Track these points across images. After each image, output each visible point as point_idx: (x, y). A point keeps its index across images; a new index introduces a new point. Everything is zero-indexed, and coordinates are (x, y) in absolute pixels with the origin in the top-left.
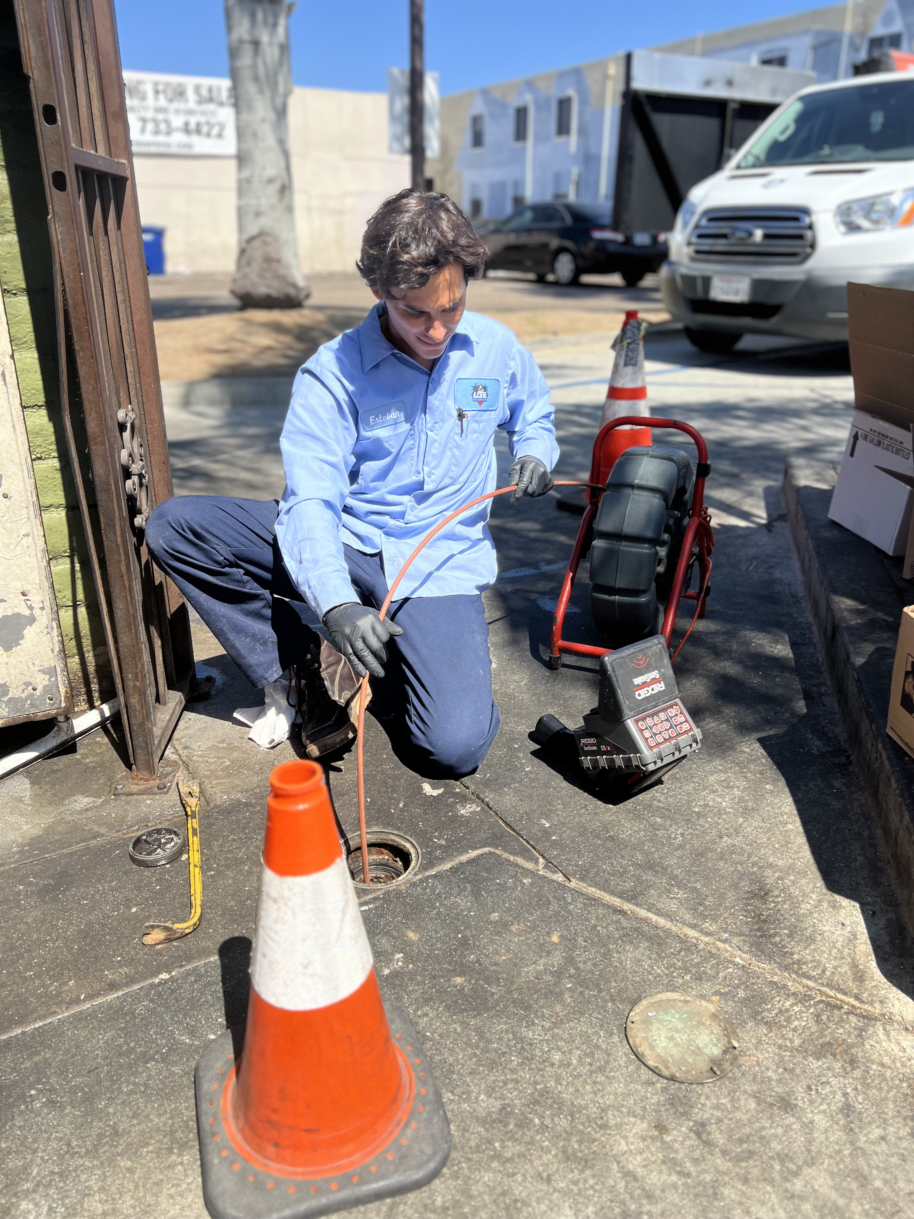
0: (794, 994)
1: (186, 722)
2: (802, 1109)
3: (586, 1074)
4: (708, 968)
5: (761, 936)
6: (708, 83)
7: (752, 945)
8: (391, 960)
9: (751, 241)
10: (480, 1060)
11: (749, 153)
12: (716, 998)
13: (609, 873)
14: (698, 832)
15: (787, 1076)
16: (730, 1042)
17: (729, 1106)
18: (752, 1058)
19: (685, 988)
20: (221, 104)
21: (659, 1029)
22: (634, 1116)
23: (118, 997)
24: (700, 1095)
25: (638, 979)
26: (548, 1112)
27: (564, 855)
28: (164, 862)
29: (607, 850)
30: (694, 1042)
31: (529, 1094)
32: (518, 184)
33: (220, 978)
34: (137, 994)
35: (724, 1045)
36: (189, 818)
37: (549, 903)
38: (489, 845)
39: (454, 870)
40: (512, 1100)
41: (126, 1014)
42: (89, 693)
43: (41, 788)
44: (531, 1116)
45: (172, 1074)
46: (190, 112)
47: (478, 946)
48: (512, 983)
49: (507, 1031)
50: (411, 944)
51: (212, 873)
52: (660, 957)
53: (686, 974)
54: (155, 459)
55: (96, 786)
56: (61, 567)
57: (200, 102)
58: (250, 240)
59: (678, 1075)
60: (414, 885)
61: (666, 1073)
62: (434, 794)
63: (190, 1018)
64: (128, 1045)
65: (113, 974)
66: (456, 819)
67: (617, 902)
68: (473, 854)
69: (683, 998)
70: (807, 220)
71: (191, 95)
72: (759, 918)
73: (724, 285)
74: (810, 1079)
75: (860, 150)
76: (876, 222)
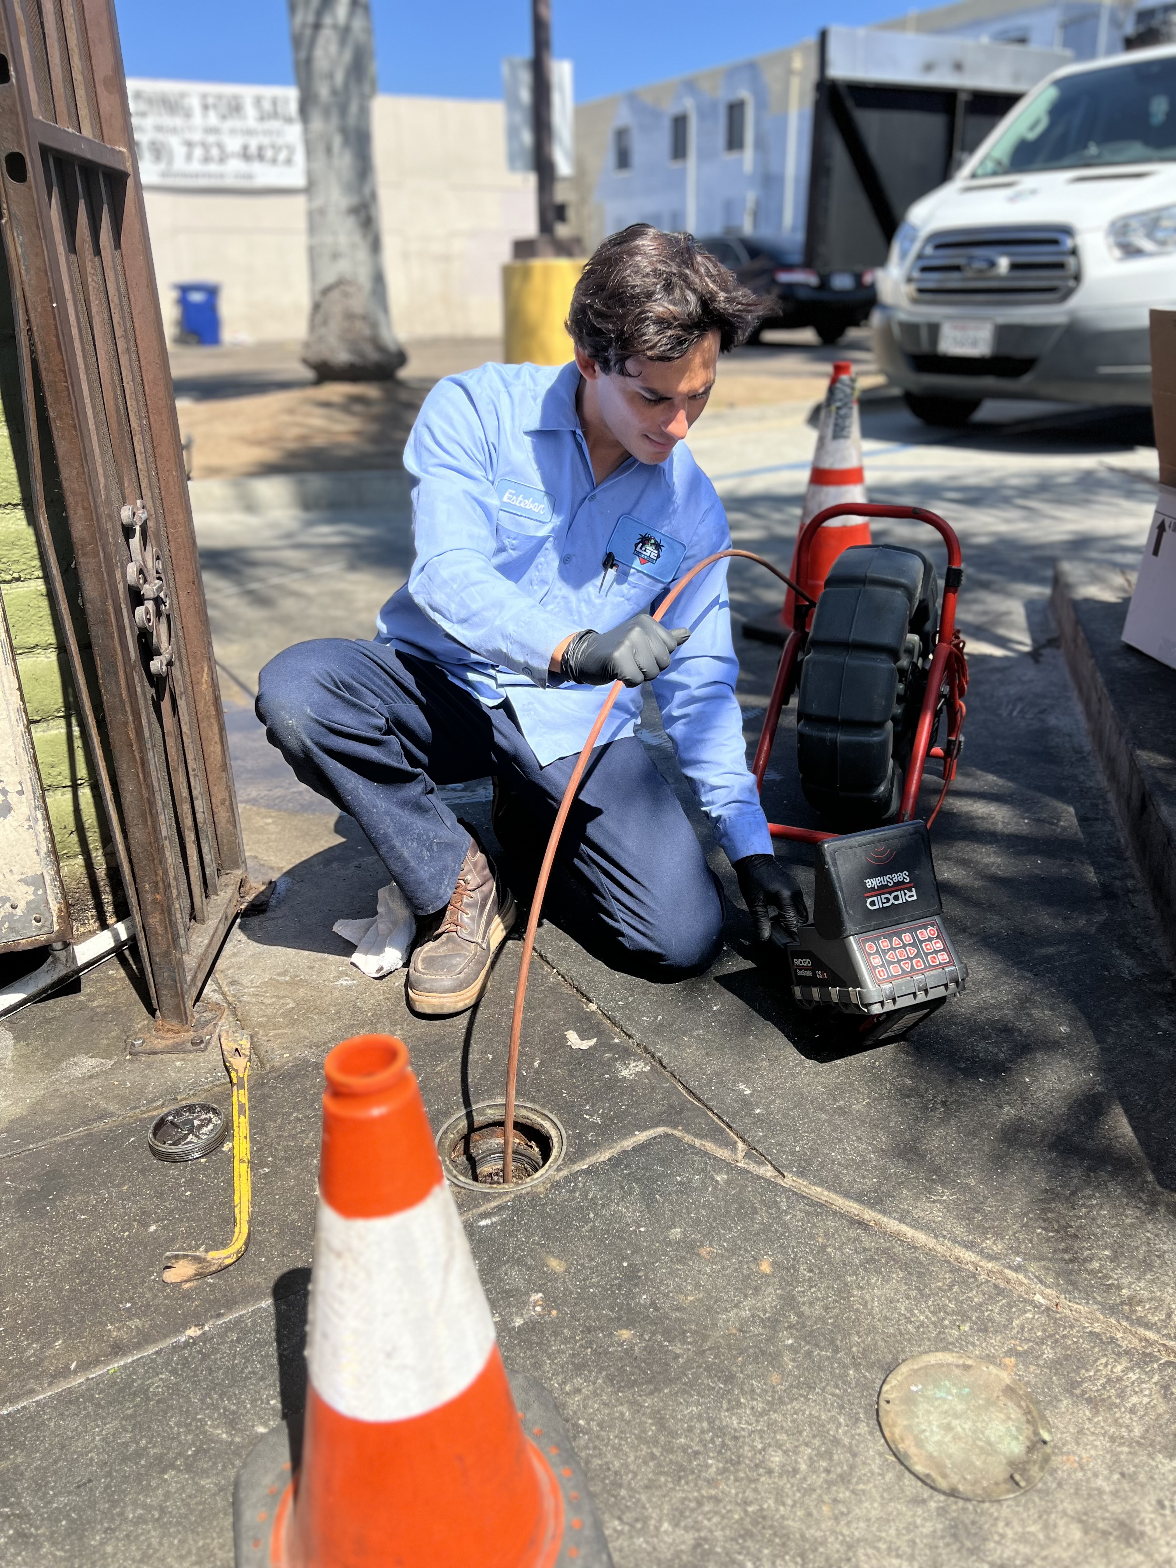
0: (1127, 1352)
1: (234, 946)
2: (1153, 1541)
3: (821, 1487)
4: (994, 1311)
5: (1071, 1261)
6: (929, 67)
7: (1058, 1275)
8: (525, 1303)
9: (993, 273)
10: (659, 1465)
11: (987, 157)
12: (1010, 1361)
13: (840, 1164)
14: (966, 1099)
15: (1126, 1486)
16: (1036, 1433)
17: (1041, 1536)
18: (1072, 1458)
19: (962, 1344)
20: (289, 120)
21: (928, 1412)
22: (898, 1556)
23: (125, 1367)
24: (997, 1519)
25: (891, 1330)
26: (766, 1551)
27: (773, 1137)
28: (196, 1155)
29: (836, 1128)
30: (983, 1433)
31: (737, 1522)
32: (677, 217)
33: (274, 1334)
34: (153, 1360)
35: (1028, 1438)
36: (235, 1088)
37: (755, 1211)
38: (665, 1123)
39: (615, 1162)
40: (711, 1531)
41: (135, 1394)
42: (99, 907)
43: (28, 1045)
44: (741, 1557)
45: (201, 1490)
46: (249, 132)
47: (652, 1280)
48: (705, 1338)
49: (700, 1418)
50: (552, 1277)
51: (266, 1170)
52: (922, 1295)
53: (963, 1321)
54: (181, 577)
55: (105, 1042)
56: (53, 732)
57: (262, 118)
58: (326, 291)
59: (961, 1488)
60: (556, 1185)
61: (943, 1484)
62: (584, 1047)
63: (229, 1399)
64: (138, 1443)
65: (119, 1329)
66: (615, 1084)
67: (853, 1208)
68: (641, 1137)
69: (961, 1362)
70: (1069, 243)
71: (250, 111)
72: (1066, 1232)
73: (958, 334)
74: (1162, 1489)
75: (1137, 148)
76: (1163, 243)
